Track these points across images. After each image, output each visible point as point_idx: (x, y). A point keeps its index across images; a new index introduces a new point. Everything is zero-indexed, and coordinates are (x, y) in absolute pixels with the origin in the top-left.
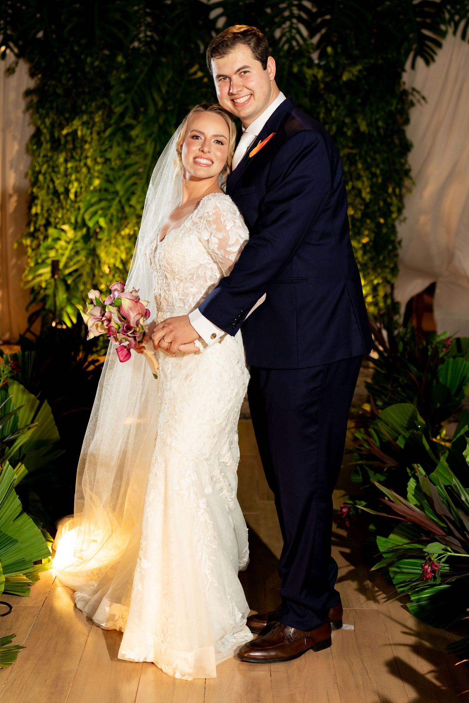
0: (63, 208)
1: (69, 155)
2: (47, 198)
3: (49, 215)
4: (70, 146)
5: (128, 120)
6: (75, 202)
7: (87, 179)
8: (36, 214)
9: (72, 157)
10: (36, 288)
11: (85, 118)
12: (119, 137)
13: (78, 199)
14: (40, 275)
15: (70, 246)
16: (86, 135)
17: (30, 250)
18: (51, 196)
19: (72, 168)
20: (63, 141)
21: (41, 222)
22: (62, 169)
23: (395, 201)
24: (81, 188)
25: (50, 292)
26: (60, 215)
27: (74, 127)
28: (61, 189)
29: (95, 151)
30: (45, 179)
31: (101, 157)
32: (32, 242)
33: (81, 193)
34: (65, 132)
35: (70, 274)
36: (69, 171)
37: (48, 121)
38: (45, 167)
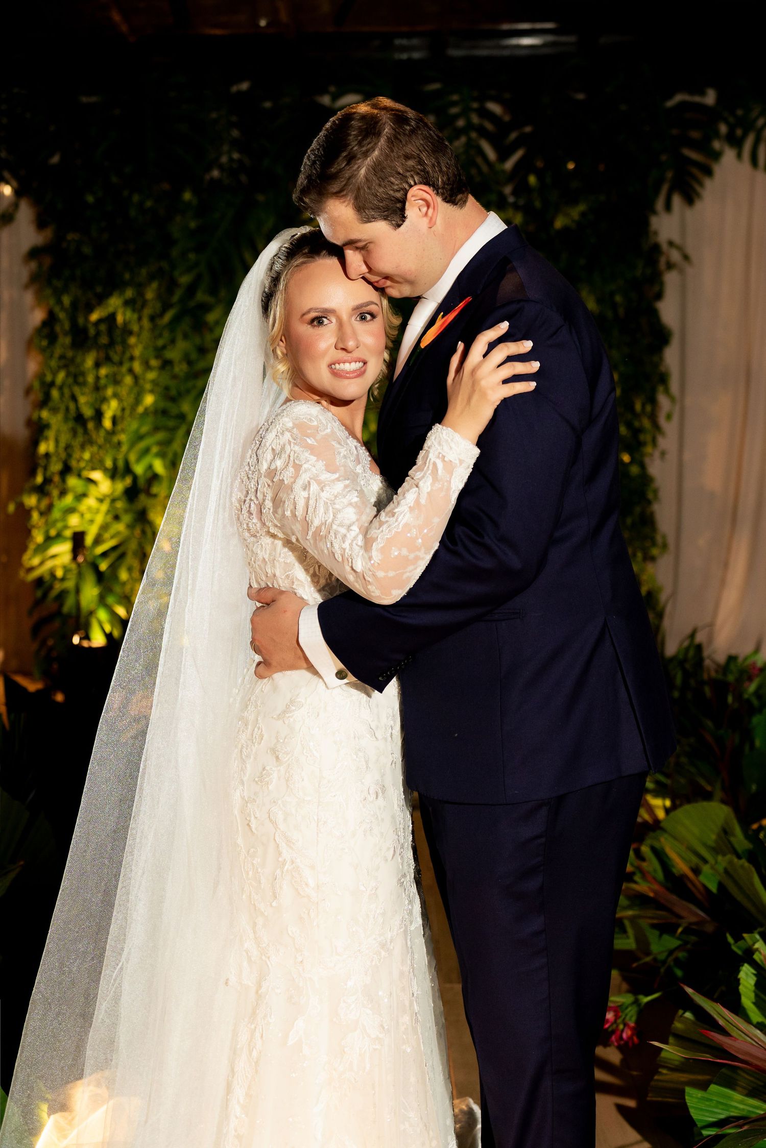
0: (91, 442)
1: (102, 355)
2: (65, 428)
3: (69, 456)
4: (104, 340)
5: (201, 296)
6: (112, 433)
7: (132, 396)
8: (47, 455)
9: (108, 359)
10: (47, 577)
11: (129, 293)
12: (186, 324)
13: (119, 427)
14: (54, 557)
15: (104, 507)
16: (130, 322)
17: (35, 515)
18: (71, 424)
19: (107, 376)
20: (92, 331)
21: (56, 467)
22: (90, 379)
23: (646, 423)
24: (123, 410)
25: (70, 584)
26: (87, 456)
27: (111, 310)
28: (88, 412)
29: (145, 348)
30: (62, 395)
31: (157, 357)
32: (39, 501)
33: (123, 418)
34: (94, 317)
35: (104, 555)
36: (103, 382)
37: (66, 300)
38: (61, 376)
